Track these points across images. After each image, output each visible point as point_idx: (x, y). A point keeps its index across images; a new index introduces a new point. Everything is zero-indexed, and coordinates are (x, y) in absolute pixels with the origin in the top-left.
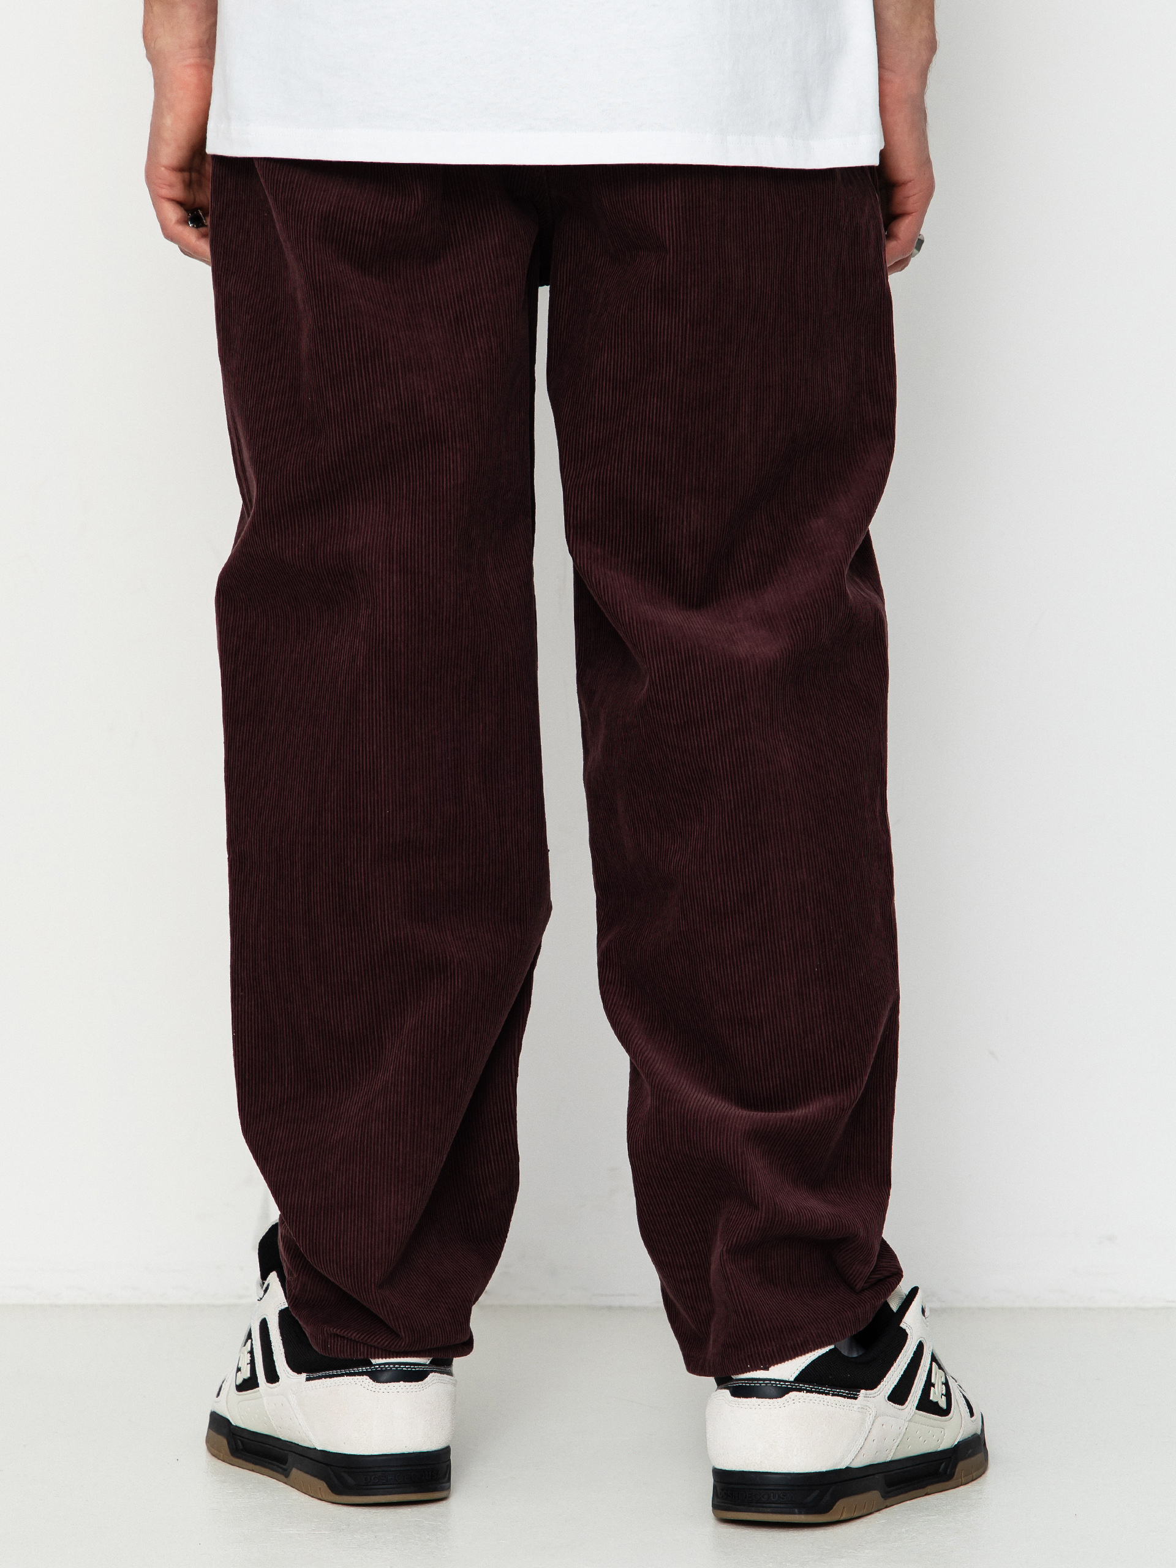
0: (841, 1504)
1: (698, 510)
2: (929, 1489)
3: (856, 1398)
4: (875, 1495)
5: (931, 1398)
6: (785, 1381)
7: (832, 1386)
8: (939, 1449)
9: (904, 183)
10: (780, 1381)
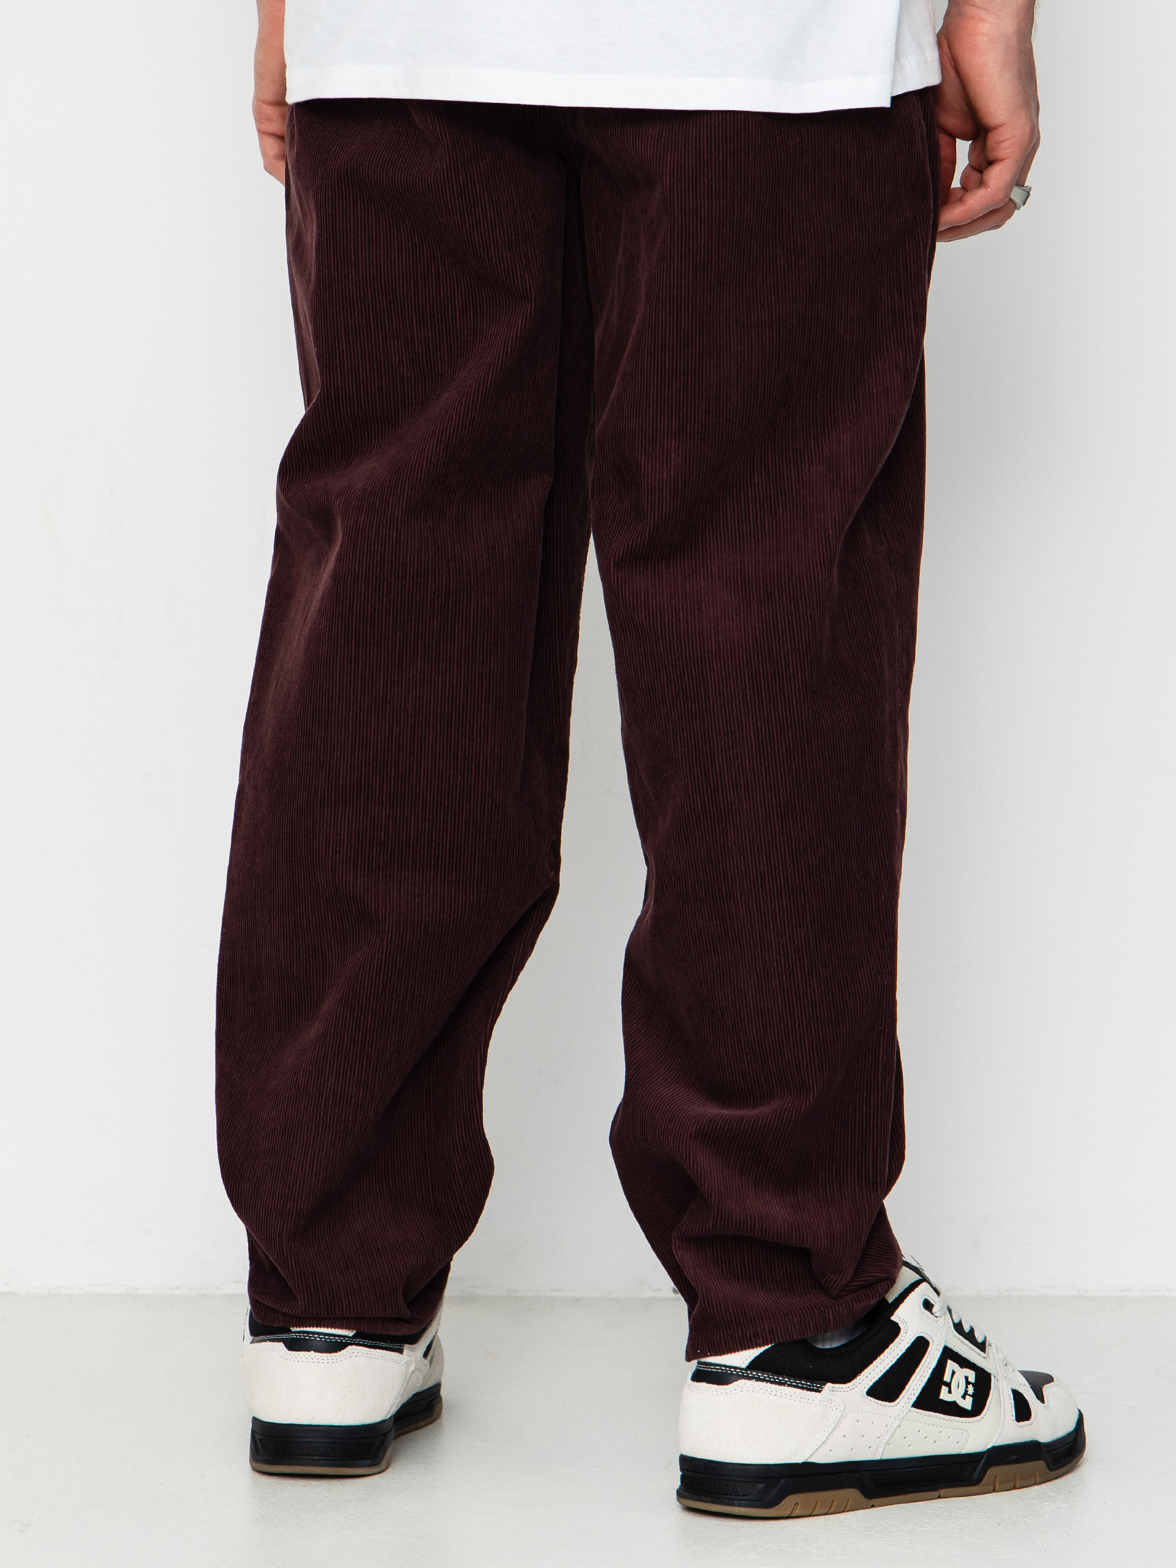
0: (791, 1500)
1: (678, 454)
2: (942, 1492)
3: (820, 1392)
4: (854, 1493)
5: (941, 1397)
6: (736, 1368)
7: (789, 1376)
8: (963, 1452)
9: (996, 128)
10: (730, 1367)
